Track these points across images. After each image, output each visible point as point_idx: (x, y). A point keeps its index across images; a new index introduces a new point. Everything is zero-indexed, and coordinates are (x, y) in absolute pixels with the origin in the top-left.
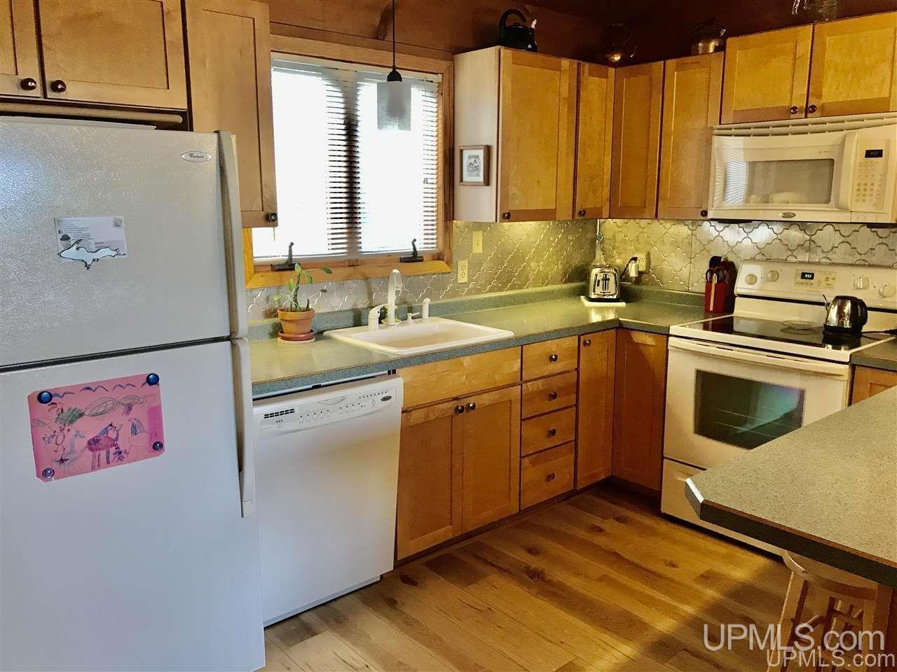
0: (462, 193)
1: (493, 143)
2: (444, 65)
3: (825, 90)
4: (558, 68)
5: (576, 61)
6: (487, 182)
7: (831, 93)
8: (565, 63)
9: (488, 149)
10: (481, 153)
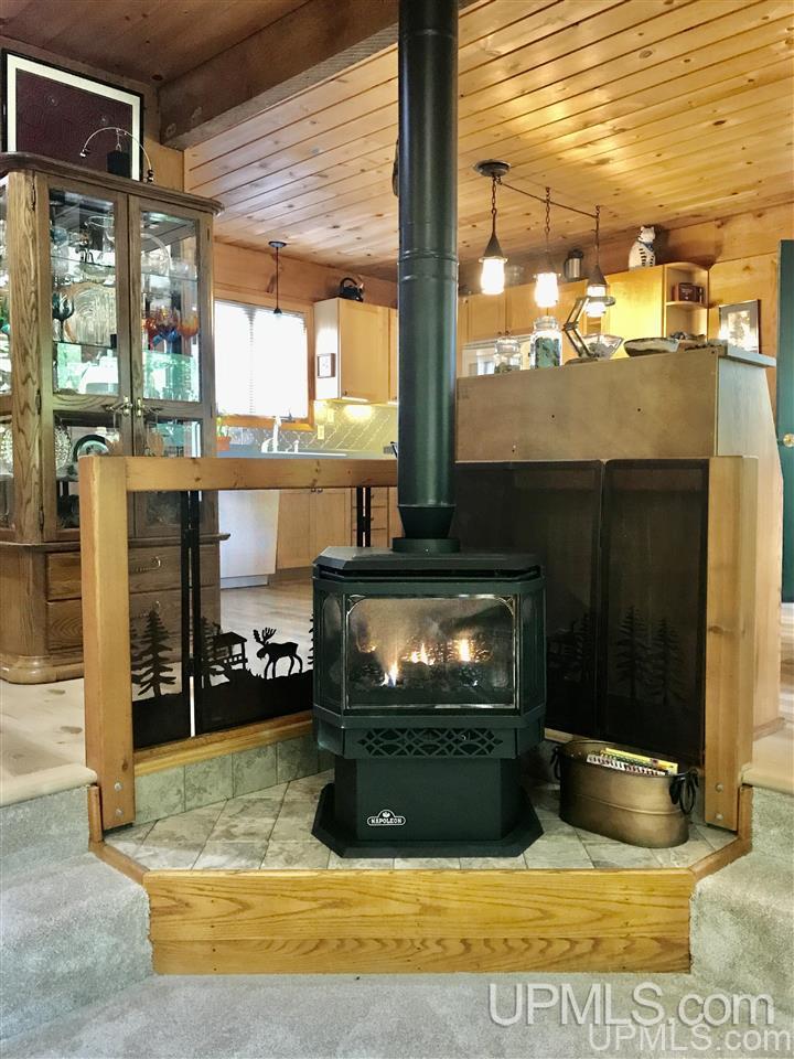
0: (318, 382)
1: (336, 352)
2: (307, 308)
3: (513, 324)
4: (376, 312)
5: (387, 309)
6: (333, 375)
7: (515, 326)
8: (380, 309)
9: (333, 356)
10: (329, 358)
